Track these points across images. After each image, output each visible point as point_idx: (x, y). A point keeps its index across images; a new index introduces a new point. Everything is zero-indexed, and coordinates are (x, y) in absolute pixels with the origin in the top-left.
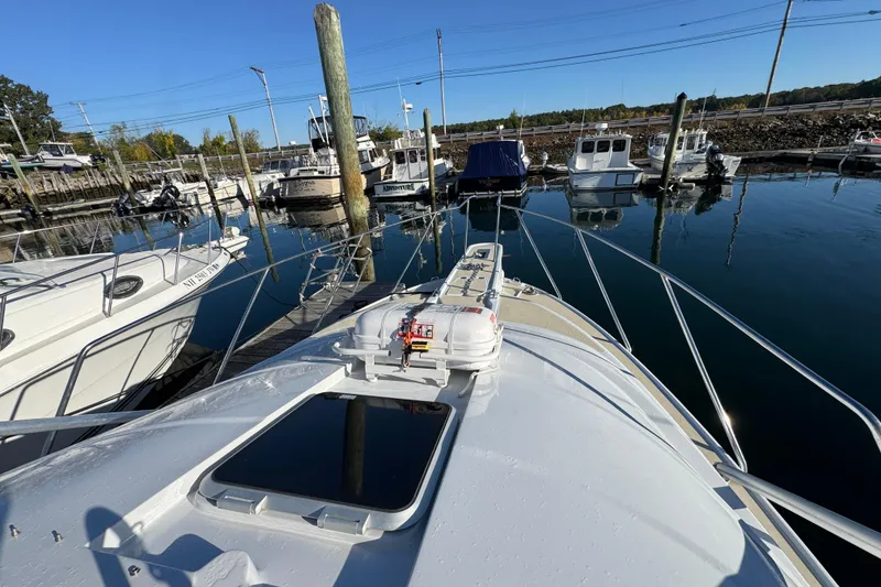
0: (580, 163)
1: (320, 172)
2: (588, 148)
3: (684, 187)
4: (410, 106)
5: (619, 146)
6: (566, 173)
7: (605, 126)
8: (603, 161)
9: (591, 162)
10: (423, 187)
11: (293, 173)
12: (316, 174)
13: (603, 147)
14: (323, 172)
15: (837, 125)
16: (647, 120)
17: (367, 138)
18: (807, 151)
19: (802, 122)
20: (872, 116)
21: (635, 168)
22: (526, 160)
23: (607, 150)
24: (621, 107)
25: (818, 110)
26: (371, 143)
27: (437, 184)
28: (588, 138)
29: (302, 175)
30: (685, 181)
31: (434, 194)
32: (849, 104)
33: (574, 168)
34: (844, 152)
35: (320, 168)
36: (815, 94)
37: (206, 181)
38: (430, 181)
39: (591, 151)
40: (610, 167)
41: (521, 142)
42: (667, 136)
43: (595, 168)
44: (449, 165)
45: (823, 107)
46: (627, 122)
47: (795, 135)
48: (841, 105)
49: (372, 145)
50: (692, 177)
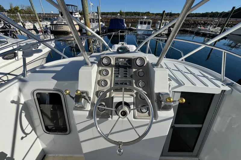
0: (139, 27)
1: (64, 23)
2: (141, 23)
3: (163, 35)
4: (92, 4)
5: (149, 23)
6: (135, 30)
7: (146, 17)
8: (145, 27)
9: (142, 27)
10: (97, 30)
11: (55, 22)
12: (63, 23)
13: (145, 23)
14: (65, 23)
15: (195, 23)
16: (155, 17)
17: (78, 13)
18: (189, 29)
19: (189, 22)
20: (202, 22)
21: (152, 30)
22: (125, 25)
23: (146, 24)
24: (149, 12)
25: (192, 19)
26: (79, 15)
27: (101, 30)
28: (142, 20)
29: (58, 23)
30: (163, 34)
31: (100, 33)
32: (199, 18)
33: (138, 28)
34: (195, 30)
35: (64, 22)
36: (193, 15)
37: (22, 23)
38: (99, 29)
39: (142, 24)
40: (146, 28)
41: (124, 20)
42: (160, 22)
43: (143, 29)
44: (104, 25)
45: (194, 18)
46: (150, 17)
47: (187, 25)
48: (197, 18)
49: (80, 16)
50: (165, 33)
